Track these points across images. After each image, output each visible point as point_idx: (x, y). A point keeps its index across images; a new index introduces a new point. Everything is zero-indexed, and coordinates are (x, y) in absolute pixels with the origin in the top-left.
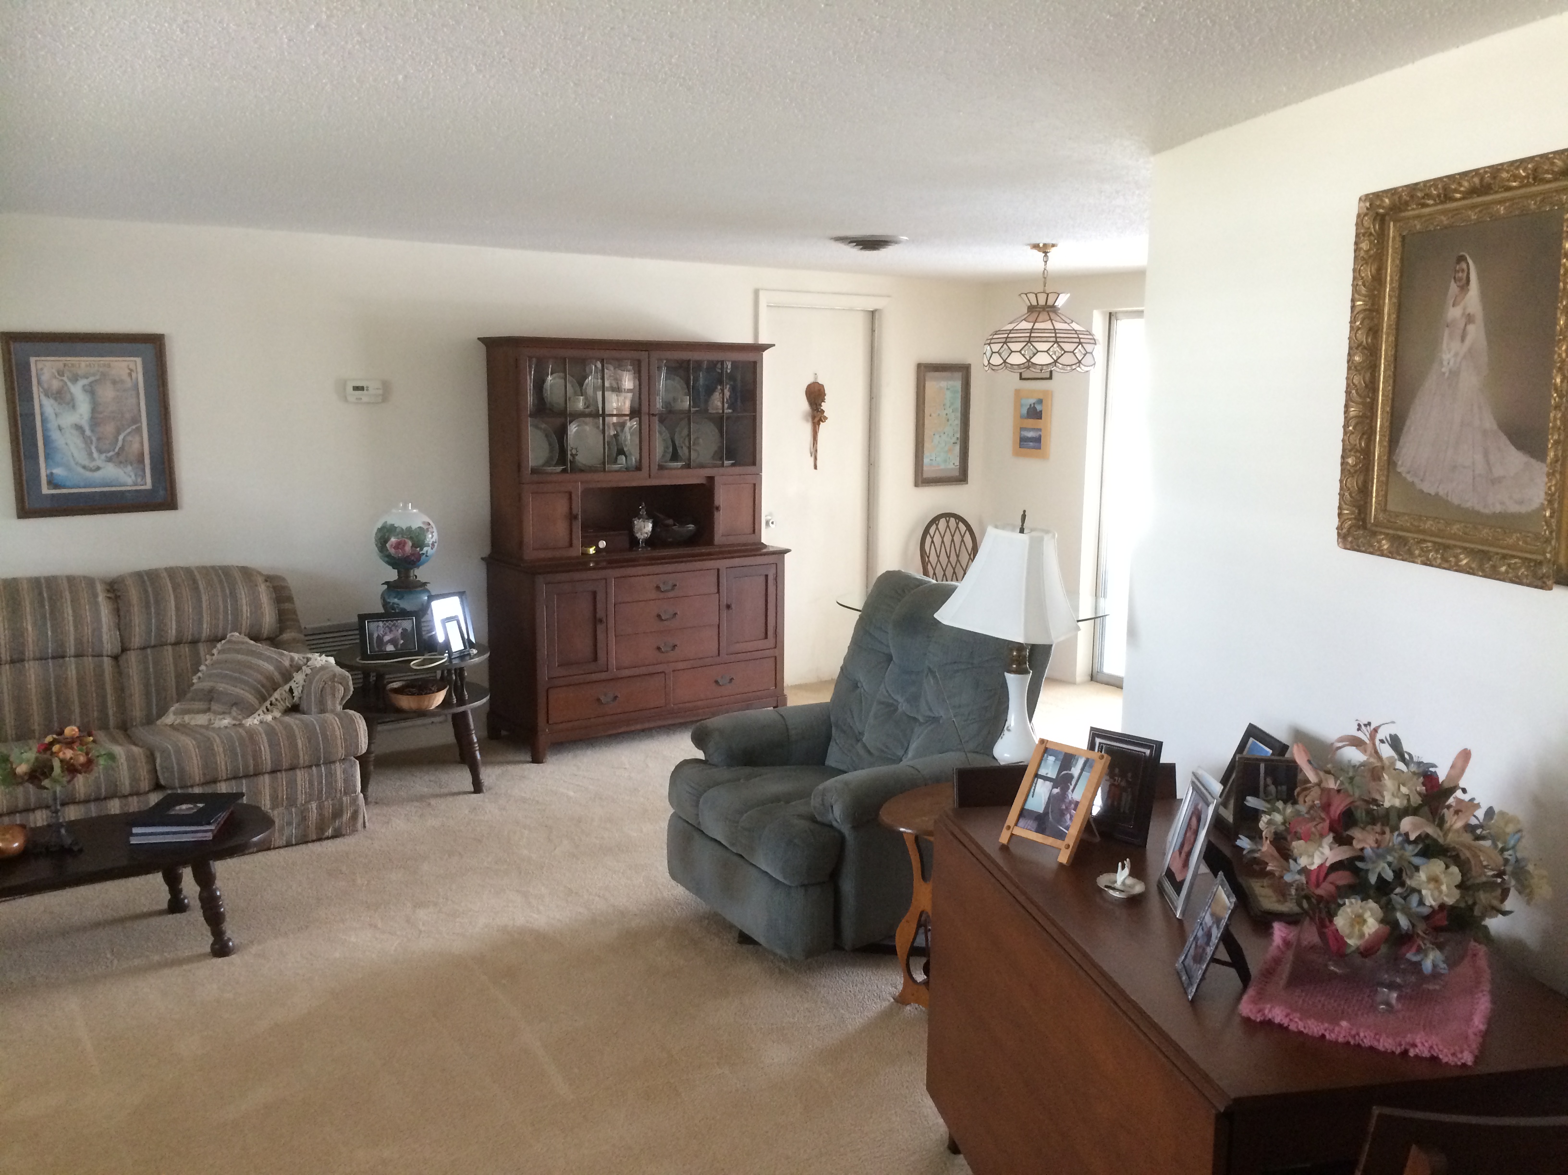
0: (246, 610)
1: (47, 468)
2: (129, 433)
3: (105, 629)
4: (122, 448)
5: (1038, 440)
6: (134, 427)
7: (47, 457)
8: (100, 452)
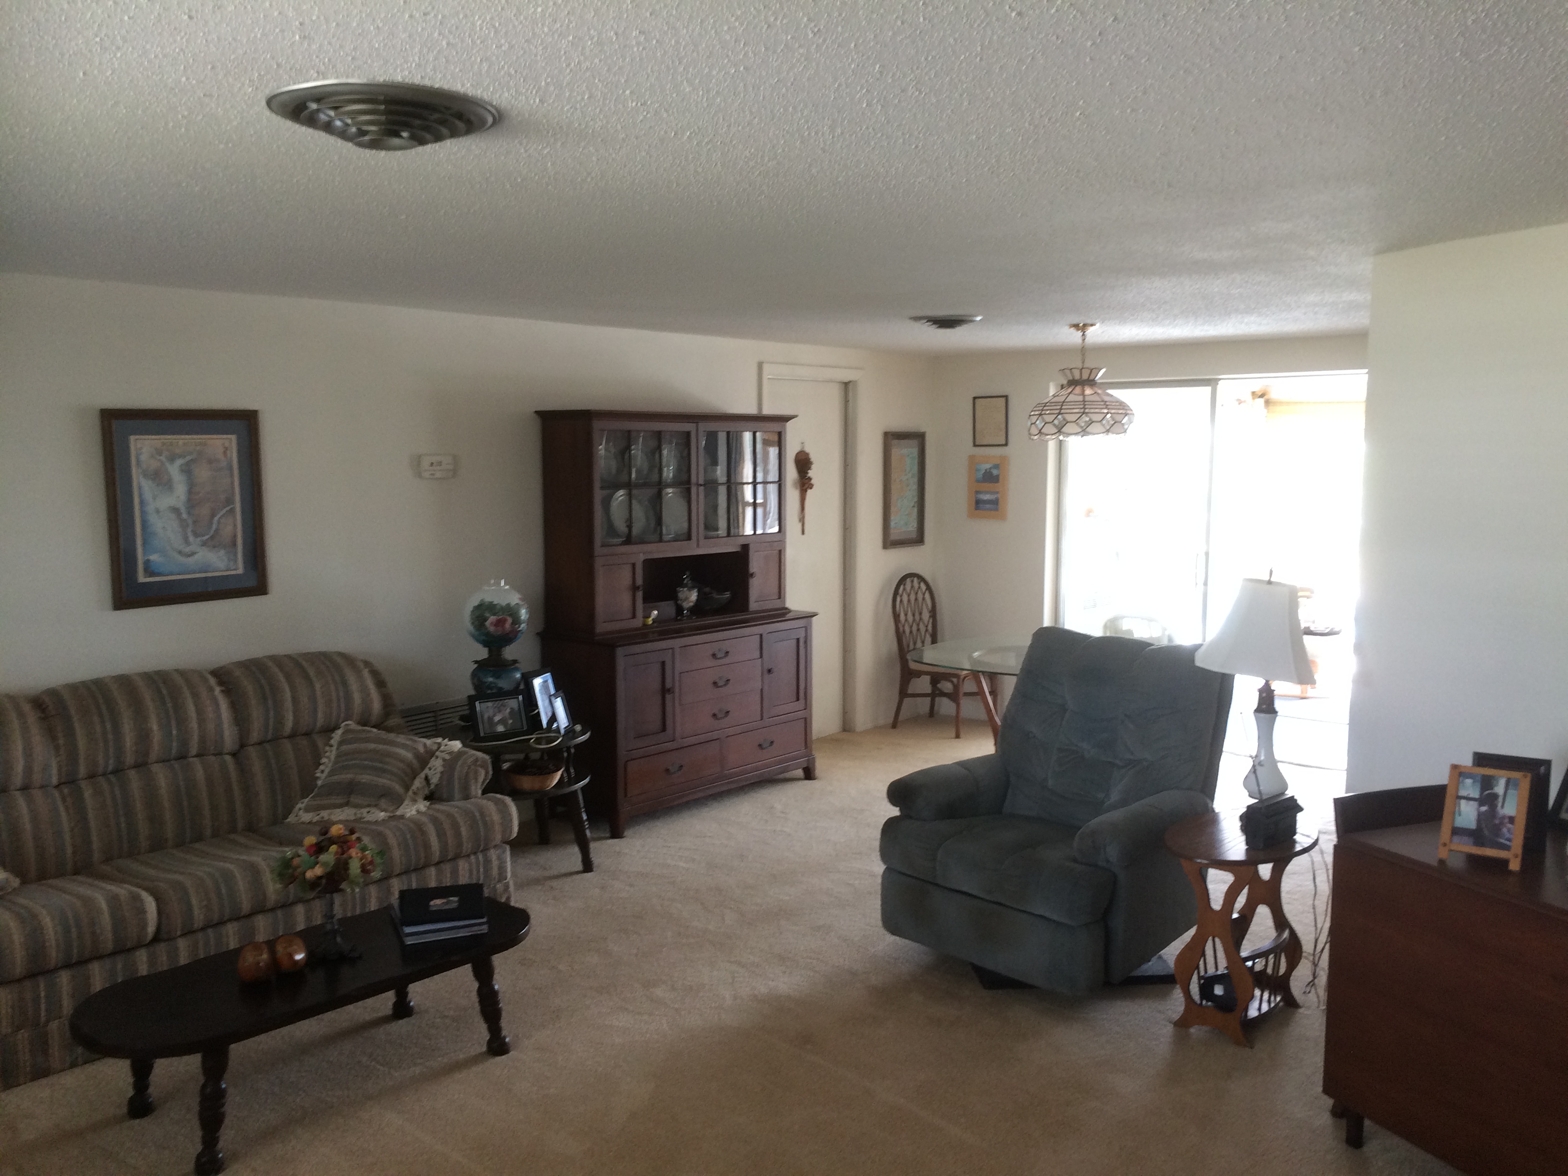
0: (357, 698)
1: (144, 554)
2: (223, 516)
3: (226, 725)
4: (217, 531)
5: (995, 503)
6: (228, 508)
7: (145, 543)
8: (196, 535)
